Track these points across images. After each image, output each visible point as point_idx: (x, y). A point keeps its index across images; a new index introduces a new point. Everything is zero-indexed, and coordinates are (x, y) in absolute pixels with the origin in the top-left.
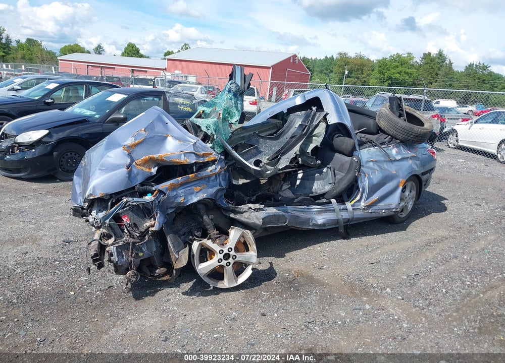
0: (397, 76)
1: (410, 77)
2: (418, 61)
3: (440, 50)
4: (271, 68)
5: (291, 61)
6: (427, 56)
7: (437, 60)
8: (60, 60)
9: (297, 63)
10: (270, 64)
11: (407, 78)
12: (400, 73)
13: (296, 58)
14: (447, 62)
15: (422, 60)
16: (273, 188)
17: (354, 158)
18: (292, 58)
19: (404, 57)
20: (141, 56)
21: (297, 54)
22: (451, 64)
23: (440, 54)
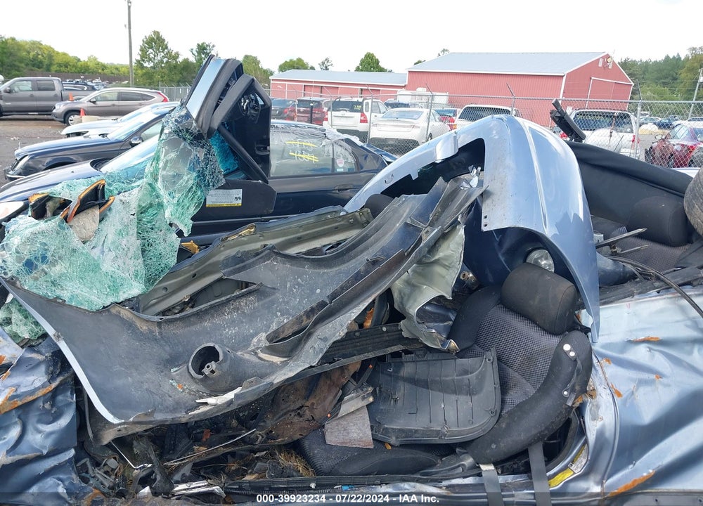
4: (565, 78)
5: (600, 65)
8: (273, 80)
9: (610, 67)
10: (564, 71)
13: (609, 60)
16: (312, 408)
17: (567, 347)
18: (601, 61)
20: (382, 70)
21: (610, 54)
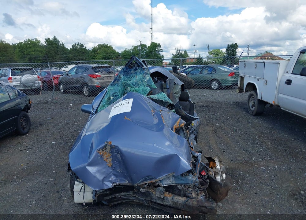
0: (33, 53)
1: (41, 53)
2: (43, 43)
3: (54, 36)
6: (48, 40)
7: (54, 42)
11: (40, 54)
12: (34, 51)
14: (60, 43)
15: (46, 43)
19: (34, 41)
22: (63, 44)
23: (55, 39)
